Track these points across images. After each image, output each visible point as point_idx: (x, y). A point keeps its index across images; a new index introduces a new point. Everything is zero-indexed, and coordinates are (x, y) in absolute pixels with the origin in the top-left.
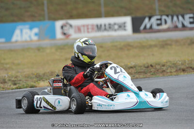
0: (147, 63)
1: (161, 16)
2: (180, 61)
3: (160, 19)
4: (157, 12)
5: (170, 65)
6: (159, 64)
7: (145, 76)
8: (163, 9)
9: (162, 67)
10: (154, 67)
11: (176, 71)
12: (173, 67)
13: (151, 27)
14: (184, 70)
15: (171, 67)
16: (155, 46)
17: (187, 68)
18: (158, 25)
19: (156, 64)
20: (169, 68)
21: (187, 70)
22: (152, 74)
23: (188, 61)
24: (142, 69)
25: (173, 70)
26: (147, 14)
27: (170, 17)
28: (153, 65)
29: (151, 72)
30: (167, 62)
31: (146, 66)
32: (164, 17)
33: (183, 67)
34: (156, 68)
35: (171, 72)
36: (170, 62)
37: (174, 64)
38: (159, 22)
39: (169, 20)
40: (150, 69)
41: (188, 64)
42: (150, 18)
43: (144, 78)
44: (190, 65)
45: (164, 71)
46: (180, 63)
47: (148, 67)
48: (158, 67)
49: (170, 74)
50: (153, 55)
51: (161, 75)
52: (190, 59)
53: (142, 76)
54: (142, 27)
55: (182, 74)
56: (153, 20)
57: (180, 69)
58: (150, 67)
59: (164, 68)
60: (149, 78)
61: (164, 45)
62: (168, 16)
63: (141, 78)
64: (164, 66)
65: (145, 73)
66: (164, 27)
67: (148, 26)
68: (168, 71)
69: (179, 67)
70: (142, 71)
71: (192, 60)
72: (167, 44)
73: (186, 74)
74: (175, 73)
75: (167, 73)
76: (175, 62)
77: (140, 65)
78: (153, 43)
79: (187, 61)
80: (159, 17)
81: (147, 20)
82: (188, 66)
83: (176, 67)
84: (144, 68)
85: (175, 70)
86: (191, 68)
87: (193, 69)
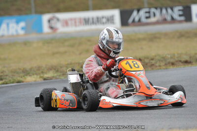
0: (136, 57)
1: (150, 8)
4: (146, 5)
5: (159, 58)
6: (148, 58)
9: (151, 61)
10: (143, 61)
11: (166, 64)
12: (162, 61)
13: (140, 20)
14: (173, 64)
15: (159, 60)
16: (144, 39)
17: (177, 61)
18: (147, 18)
19: (145, 58)
20: (158, 62)
21: (176, 63)
23: (178, 54)
25: (162, 64)
26: (136, 7)
27: (159, 10)
28: (141, 59)
30: (155, 56)
32: (153, 10)
33: (172, 61)
35: (160, 66)
36: (159, 55)
37: (163, 58)
38: (147, 15)
39: (157, 12)
41: (177, 57)
42: (138, 11)
44: (180, 59)
45: (153, 65)
46: (169, 56)
48: (147, 61)
49: (159, 68)
50: (142, 48)
52: (179, 52)
54: (130, 20)
55: (171, 67)
56: (142, 13)
57: (169, 63)
59: (153, 62)
61: (153, 38)
62: (156, 8)
64: (152, 59)
66: (153, 19)
67: (137, 19)
68: (157, 65)
69: (168, 61)
71: (181, 54)
72: (156, 38)
73: (175, 67)
74: (164, 67)
75: (156, 66)
76: (164, 56)
78: (141, 36)
79: (176, 54)
80: (147, 10)
81: (135, 13)
82: (177, 59)
83: (165, 61)
85: (164, 64)
86: (180, 61)
87: (182, 63)
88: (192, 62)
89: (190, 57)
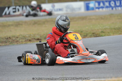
0: (7, 36)
1: (16, 6)
2: (27, 35)
3: (15, 9)
4: (13, 4)
5: (22, 37)
6: (14, 37)
7: (6, 44)
8: (17, 2)
9: (17, 39)
10: (11, 39)
11: (25, 41)
12: (23, 39)
13: (9, 13)
14: (30, 40)
15: (22, 38)
16: (12, 25)
17: (32, 39)
18: (14, 12)
19: (13, 37)
20: (21, 39)
21: (32, 40)
22: (10, 43)
23: (33, 34)
24: (4, 40)
25: (23, 40)
26: (7, 5)
27: (21, 7)
28: (10, 37)
29: (9, 42)
30: (19, 36)
31: (6, 38)
32: (17, 7)
33: (29, 38)
34: (13, 40)
35: (22, 42)
36: (21, 35)
37: (24, 37)
38: (14, 10)
39: (20, 9)
40: (9, 40)
41: (33, 36)
42: (9, 8)
43: (5, 45)
44: (34, 38)
45: (18, 41)
46: (28, 36)
47: (7, 39)
48: (14, 39)
49: (21, 43)
50: (11, 31)
51: (16, 44)
52: (34, 33)
53: (4, 44)
54: (4, 14)
55: (29, 43)
56: (11, 9)
57: (28, 40)
58: (9, 39)
59: (18, 39)
60: (8, 45)
61: (18, 24)
62: (20, 6)
63: (3, 46)
64: (17, 38)
65: (6, 42)
66: (17, 13)
67: (7, 13)
68: (20, 41)
69: (27, 39)
70: (4, 41)
71: (35, 34)
72: (19, 24)
73: (31, 43)
74: (25, 43)
75: (20, 42)
76: (25, 35)
77: (3, 37)
78: (10, 23)
79: (32, 35)
80: (14, 7)
81: (7, 9)
82: (32, 38)
83: (25, 38)
84: (5, 40)
85: (24, 41)
86: (35, 39)
87: (36, 40)
88: (42, 39)
89: (41, 37)
